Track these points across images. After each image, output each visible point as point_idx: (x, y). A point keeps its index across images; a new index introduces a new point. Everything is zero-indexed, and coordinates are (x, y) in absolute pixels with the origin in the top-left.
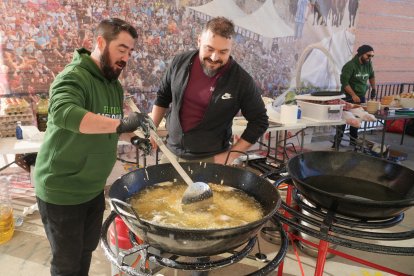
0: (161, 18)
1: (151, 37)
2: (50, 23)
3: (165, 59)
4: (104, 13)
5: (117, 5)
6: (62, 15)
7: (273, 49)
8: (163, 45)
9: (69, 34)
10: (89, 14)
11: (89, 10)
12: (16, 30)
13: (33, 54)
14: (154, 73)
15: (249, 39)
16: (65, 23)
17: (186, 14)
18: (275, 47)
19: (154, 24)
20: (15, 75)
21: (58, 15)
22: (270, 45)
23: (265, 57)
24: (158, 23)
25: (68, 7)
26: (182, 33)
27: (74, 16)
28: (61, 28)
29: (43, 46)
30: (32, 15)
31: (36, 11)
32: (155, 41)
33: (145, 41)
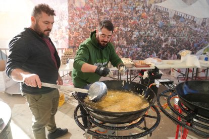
0: (139, 10)
1: (133, 21)
2: (85, 16)
3: (139, 32)
4: (110, 10)
5: (116, 5)
6: (91, 12)
7: (202, 24)
8: (138, 24)
9: (94, 21)
10: (103, 11)
11: (103, 9)
12: (72, 20)
13: (78, 30)
14: (133, 38)
15: (188, 19)
16: (92, 16)
17: (152, 8)
18: (204, 23)
19: (134, 14)
20: (71, 39)
21: (89, 12)
22: (201, 23)
23: (196, 29)
24: (136, 13)
25: (94, 8)
26: (149, 18)
27: (96, 12)
28: (90, 18)
29: (83, 26)
30: (78, 13)
31: (80, 11)
32: (134, 22)
33: (129, 22)
